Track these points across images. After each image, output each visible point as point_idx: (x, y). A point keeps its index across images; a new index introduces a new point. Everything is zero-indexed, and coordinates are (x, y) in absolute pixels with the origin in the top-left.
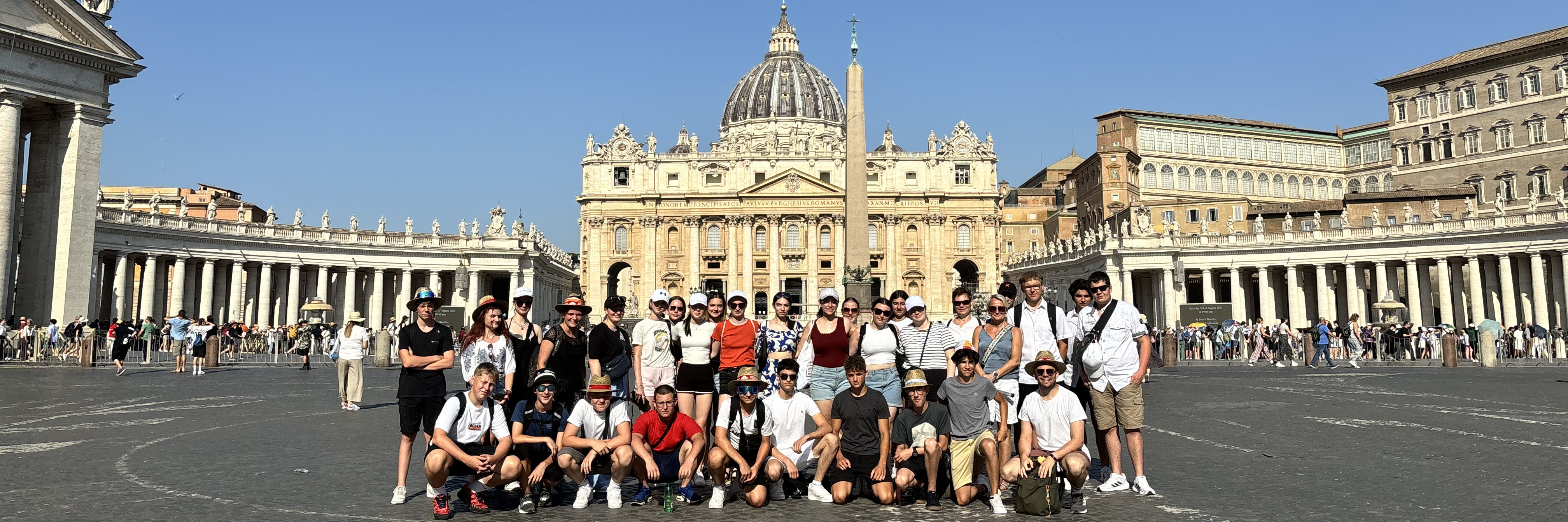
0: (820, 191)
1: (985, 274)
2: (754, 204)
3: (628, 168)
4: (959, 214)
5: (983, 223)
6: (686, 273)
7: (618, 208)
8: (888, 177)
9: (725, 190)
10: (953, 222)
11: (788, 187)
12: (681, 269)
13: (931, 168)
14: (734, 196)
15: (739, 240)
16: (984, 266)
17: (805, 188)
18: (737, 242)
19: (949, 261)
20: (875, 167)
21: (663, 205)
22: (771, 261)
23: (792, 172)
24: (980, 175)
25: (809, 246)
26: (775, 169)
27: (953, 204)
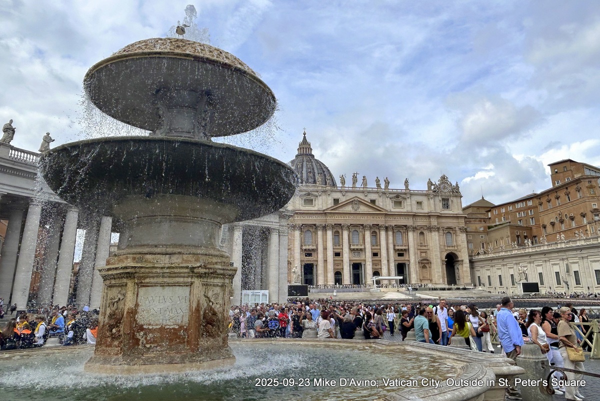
0: (371, 211)
1: (462, 261)
2: (333, 218)
4: (446, 226)
5: (459, 232)
8: (408, 204)
9: (316, 208)
10: (443, 230)
11: (353, 208)
13: (430, 200)
14: (321, 212)
15: (325, 240)
16: (462, 255)
17: (363, 209)
18: (323, 240)
19: (443, 253)
20: (400, 198)
22: (344, 252)
23: (356, 199)
24: (455, 204)
25: (366, 244)
26: (345, 197)
27: (443, 220)
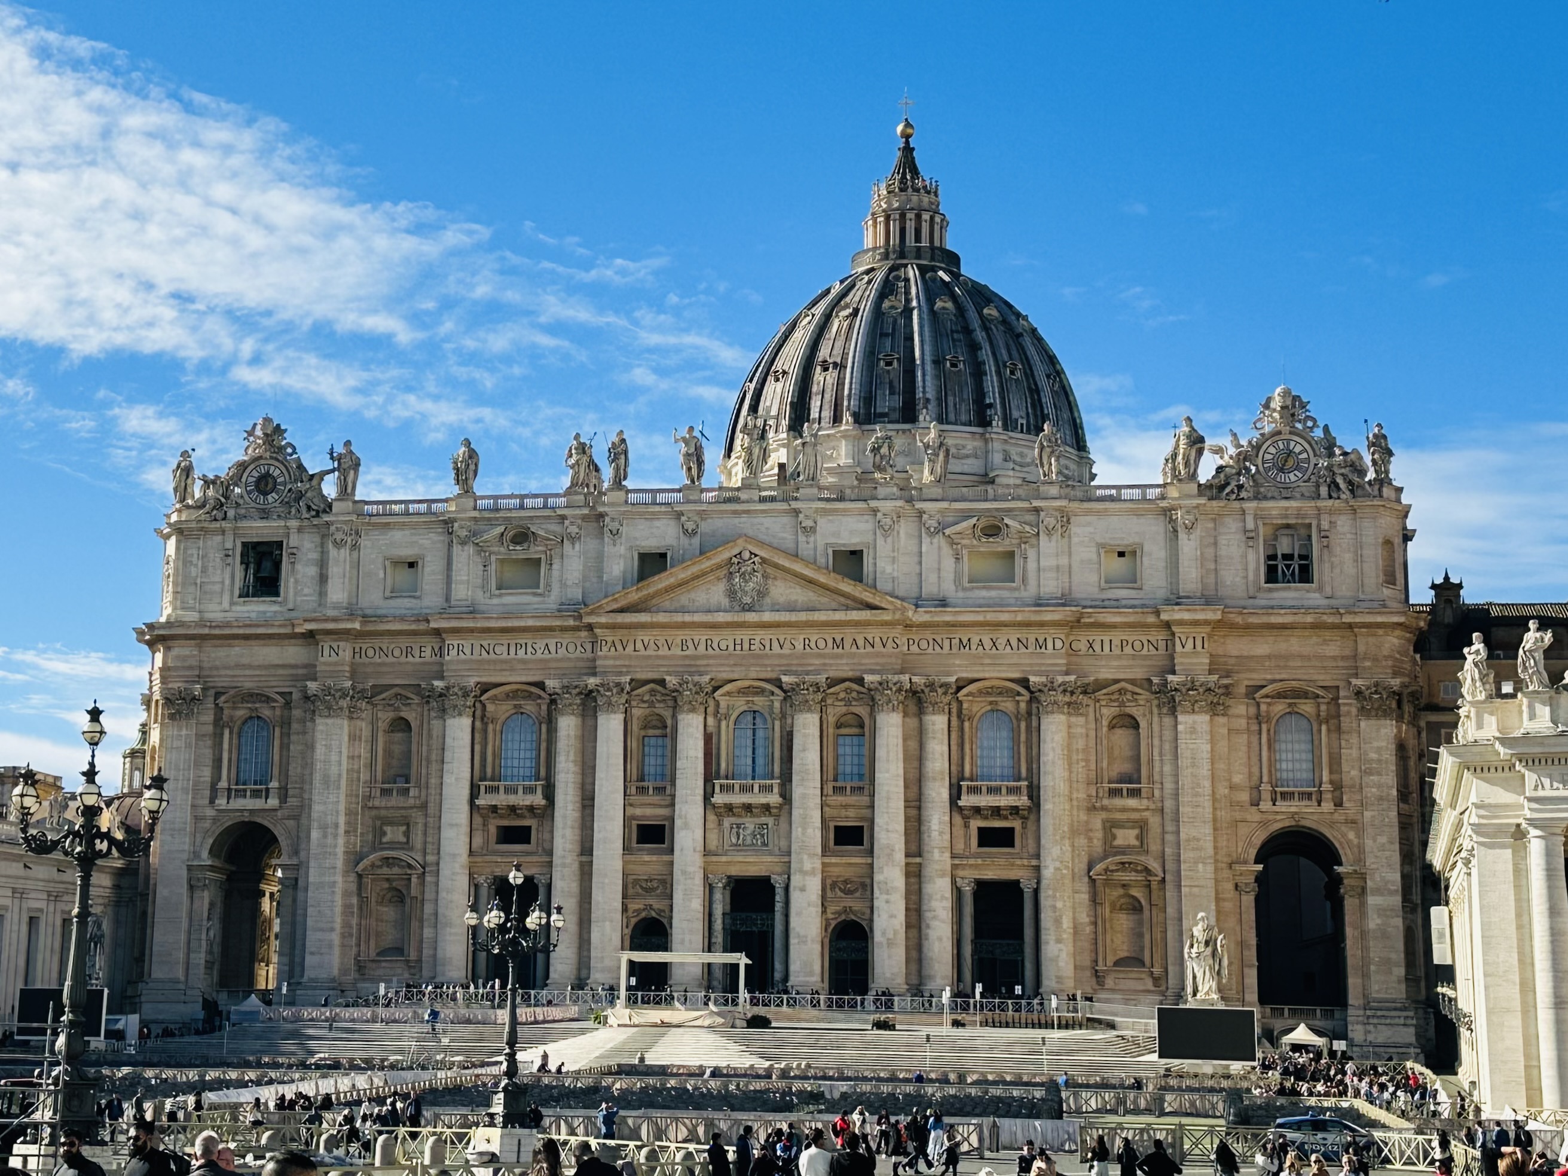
0: (828, 609)
1: (1361, 877)
2: (630, 648)
3: (280, 544)
4: (1276, 678)
5: (1354, 711)
6: (430, 858)
7: (245, 661)
8: (1046, 562)
9: (549, 603)
10: (1256, 705)
11: (731, 594)
12: (419, 845)
14: (571, 622)
15: (587, 759)
16: (1361, 849)
17: (785, 600)
19: (1244, 830)
20: (1005, 530)
21: (371, 653)
22: (678, 823)
23: (748, 549)
24: (1348, 557)
25: (795, 778)
26: (696, 541)
27: (1261, 647)
